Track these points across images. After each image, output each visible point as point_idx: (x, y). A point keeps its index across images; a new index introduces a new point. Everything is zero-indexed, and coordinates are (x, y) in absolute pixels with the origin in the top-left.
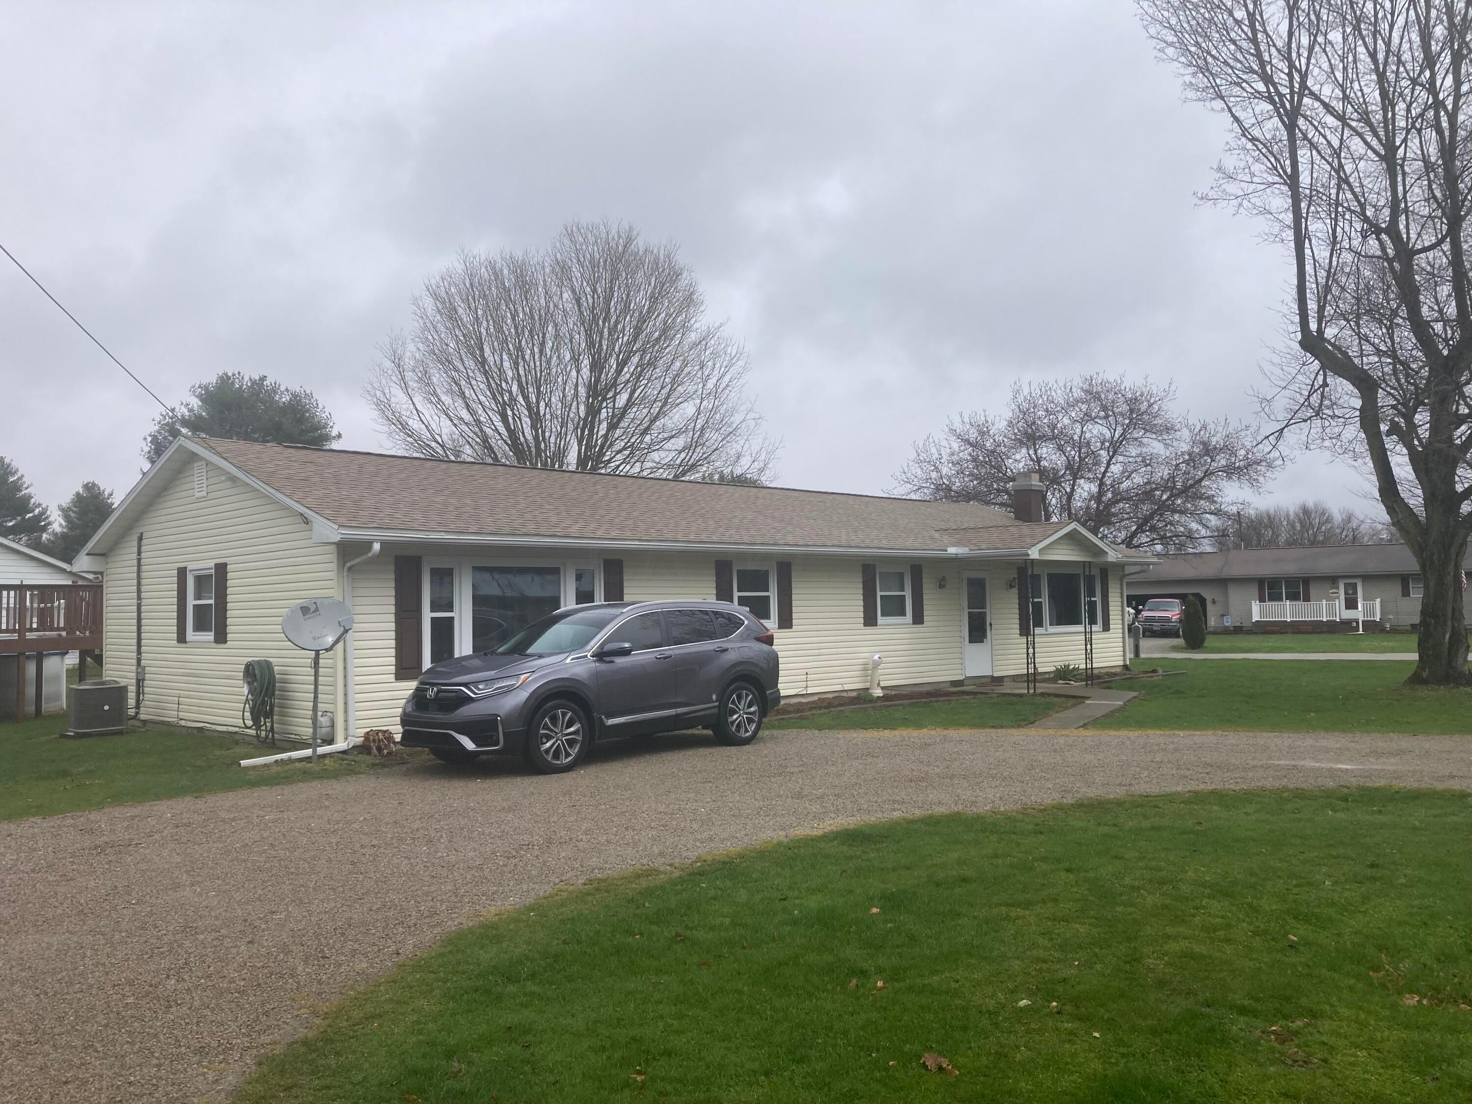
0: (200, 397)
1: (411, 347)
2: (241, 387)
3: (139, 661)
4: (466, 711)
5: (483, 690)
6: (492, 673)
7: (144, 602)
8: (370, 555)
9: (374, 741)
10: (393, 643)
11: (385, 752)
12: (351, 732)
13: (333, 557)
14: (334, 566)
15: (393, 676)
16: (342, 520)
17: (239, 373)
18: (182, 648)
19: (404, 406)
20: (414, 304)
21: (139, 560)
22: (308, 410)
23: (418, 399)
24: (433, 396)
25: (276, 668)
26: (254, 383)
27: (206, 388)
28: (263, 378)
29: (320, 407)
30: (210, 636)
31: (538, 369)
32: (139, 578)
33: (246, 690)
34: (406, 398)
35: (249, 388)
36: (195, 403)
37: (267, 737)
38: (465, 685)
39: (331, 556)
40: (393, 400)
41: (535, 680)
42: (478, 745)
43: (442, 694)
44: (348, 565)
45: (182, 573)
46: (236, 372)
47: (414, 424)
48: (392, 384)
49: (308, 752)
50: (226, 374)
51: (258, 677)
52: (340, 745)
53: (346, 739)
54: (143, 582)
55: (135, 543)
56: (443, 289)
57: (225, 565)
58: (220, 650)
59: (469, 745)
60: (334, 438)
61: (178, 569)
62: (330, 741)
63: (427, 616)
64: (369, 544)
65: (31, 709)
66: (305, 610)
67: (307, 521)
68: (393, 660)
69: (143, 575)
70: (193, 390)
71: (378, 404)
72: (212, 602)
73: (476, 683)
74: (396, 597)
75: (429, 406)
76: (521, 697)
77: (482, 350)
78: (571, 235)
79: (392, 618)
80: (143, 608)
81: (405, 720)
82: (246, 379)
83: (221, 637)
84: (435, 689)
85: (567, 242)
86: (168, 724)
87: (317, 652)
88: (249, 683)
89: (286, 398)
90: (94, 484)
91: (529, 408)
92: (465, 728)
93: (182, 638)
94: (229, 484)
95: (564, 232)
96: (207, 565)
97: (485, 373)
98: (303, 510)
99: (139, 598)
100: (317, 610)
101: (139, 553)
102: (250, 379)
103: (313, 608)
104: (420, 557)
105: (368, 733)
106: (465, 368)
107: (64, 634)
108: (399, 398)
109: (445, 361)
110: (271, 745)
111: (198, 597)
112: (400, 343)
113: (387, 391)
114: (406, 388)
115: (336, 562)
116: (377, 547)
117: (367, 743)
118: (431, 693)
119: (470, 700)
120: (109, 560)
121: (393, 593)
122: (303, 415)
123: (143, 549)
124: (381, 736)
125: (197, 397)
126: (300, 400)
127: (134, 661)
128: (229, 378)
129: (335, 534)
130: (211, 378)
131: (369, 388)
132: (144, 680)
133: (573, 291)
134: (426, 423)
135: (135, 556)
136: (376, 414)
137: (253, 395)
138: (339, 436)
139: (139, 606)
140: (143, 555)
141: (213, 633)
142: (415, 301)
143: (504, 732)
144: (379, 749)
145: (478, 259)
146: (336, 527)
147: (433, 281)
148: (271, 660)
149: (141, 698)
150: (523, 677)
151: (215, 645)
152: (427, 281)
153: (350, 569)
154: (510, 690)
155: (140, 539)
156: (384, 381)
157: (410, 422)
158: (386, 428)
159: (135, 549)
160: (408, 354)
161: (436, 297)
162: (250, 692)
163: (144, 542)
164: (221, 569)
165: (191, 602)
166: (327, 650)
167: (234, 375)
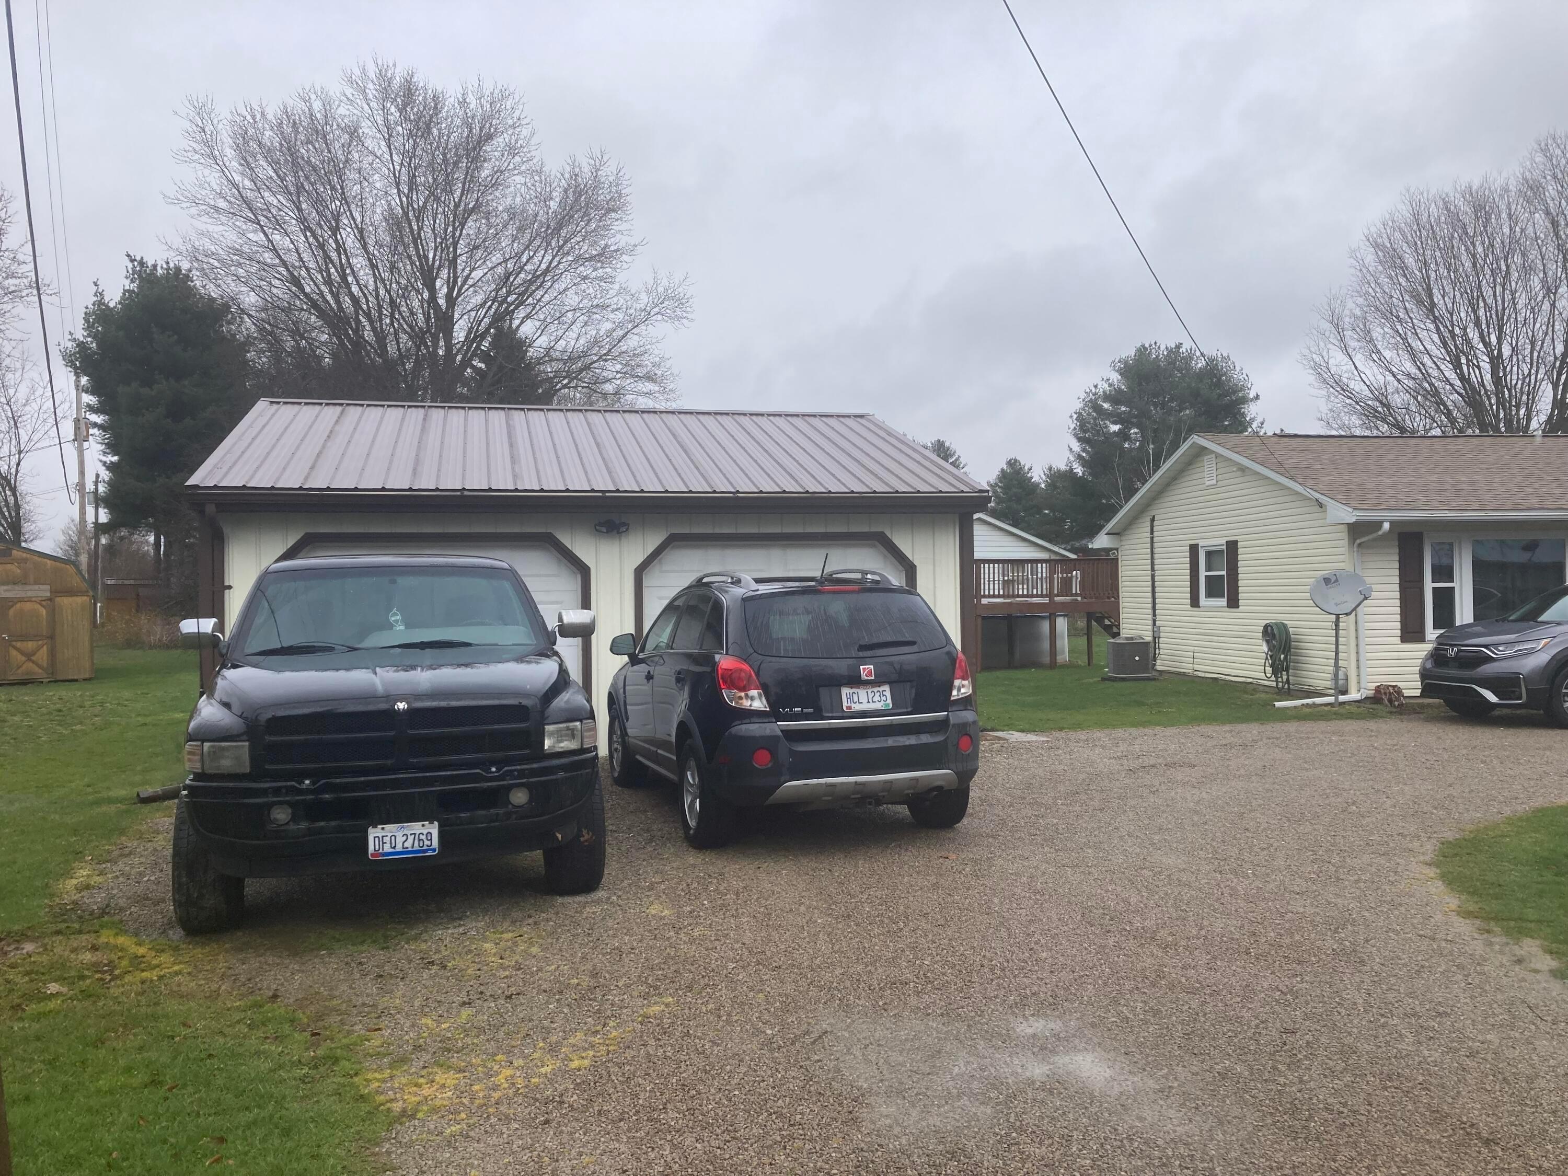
0: (1120, 372)
1: (1350, 304)
2: (1157, 357)
3: (1154, 621)
4: (1487, 669)
5: (1503, 651)
6: (1512, 637)
7: (1157, 573)
8: (1380, 533)
9: (1385, 694)
10: (1398, 610)
11: (1396, 703)
12: (1363, 685)
13: (1345, 535)
14: (1345, 542)
15: (1399, 639)
16: (1354, 504)
17: (1156, 343)
18: (1196, 612)
19: (1344, 368)
20: (1351, 257)
21: (1152, 538)
22: (1225, 374)
23: (1359, 359)
24: (1374, 352)
25: (1291, 630)
26: (1170, 351)
27: (1126, 363)
28: (1179, 346)
29: (1238, 369)
30: (1223, 602)
31: (1500, 308)
32: (1152, 553)
33: (1265, 648)
34: (1347, 359)
35: (1166, 357)
36: (1115, 377)
37: (1283, 687)
38: (1486, 646)
39: (1343, 536)
40: (1332, 362)
41: (1555, 645)
42: (1500, 699)
43: (1461, 654)
44: (1358, 541)
45: (1194, 549)
46: (1153, 343)
47: (1356, 386)
48: (1330, 346)
49: (1331, 699)
50: (1143, 346)
51: (1277, 636)
52: (1354, 695)
53: (1359, 691)
54: (1156, 556)
55: (1148, 524)
56: (1385, 236)
57: (1236, 542)
58: (1233, 613)
59: (1492, 698)
60: (1252, 400)
61: (1191, 546)
62: (1345, 692)
63: (1429, 586)
64: (1379, 524)
65: (1047, 660)
66: (1327, 581)
67: (1321, 505)
68: (1398, 625)
69: (1156, 551)
70: (1113, 365)
71: (1316, 367)
72: (1224, 573)
73: (1496, 645)
74: (1400, 569)
75: (1371, 363)
76: (1541, 659)
77: (1430, 296)
78: (1545, 151)
79: (1397, 587)
80: (1156, 578)
81: (1424, 675)
82: (1163, 347)
83: (1233, 602)
84: (1455, 649)
85: (1539, 158)
86: (1184, 674)
87: (1338, 616)
88: (1267, 642)
89: (1201, 364)
90: (1016, 461)
91: (1489, 354)
92: (1487, 683)
93: (1195, 602)
94: (1239, 473)
95: (1536, 146)
96: (1219, 542)
97: (1435, 320)
98: (1318, 496)
99: (1153, 569)
100: (1337, 581)
101: (1152, 532)
102: (1167, 348)
103: (1333, 579)
104: (1421, 534)
105: (1378, 687)
106: (1411, 318)
107: (1079, 598)
108: (1338, 361)
109: (1389, 315)
110: (1287, 692)
111: (1209, 569)
112: (1339, 302)
113: (1325, 354)
114: (1345, 349)
115: (1347, 540)
116: (1386, 526)
117: (1379, 696)
118: (1451, 652)
119: (1489, 659)
120: (1123, 538)
121: (1397, 565)
122: (1219, 379)
123: (1155, 529)
124: (1391, 690)
125: (1117, 371)
126: (1216, 365)
127: (1150, 622)
128: (1146, 349)
129: (1351, 516)
130: (1129, 352)
131: (1306, 352)
132: (1159, 638)
133: (1548, 213)
134: (1368, 383)
135: (1148, 535)
136: (1312, 378)
137: (1169, 364)
138: (1257, 397)
139: (1153, 576)
140: (1155, 534)
141: (1225, 599)
142: (1353, 254)
143: (1527, 690)
144: (1390, 701)
145: (1425, 195)
146: (1351, 510)
147: (1373, 229)
148: (1285, 622)
149: (1157, 652)
150: (1543, 642)
151: (1228, 609)
152: (1366, 232)
153: (1360, 545)
154: (1531, 652)
155: (1153, 520)
156: (1322, 344)
157: (1352, 385)
158: (1324, 393)
159: (1149, 529)
160: (1347, 312)
161: (1376, 246)
162: (1269, 650)
163: (1155, 523)
164: (1232, 546)
165: (1203, 573)
166: (1347, 614)
167: (1150, 346)
